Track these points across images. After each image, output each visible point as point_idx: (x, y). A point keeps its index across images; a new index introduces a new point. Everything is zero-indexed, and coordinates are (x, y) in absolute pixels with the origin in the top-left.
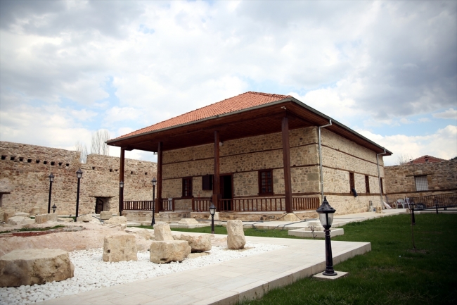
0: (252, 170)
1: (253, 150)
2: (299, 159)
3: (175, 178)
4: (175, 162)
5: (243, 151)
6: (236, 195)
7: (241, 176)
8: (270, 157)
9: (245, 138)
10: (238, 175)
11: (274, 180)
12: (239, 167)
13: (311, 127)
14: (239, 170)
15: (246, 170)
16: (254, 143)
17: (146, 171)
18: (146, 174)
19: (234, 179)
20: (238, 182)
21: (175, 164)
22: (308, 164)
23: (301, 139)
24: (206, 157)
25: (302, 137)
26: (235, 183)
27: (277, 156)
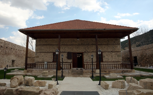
0: (93, 52)
1: (93, 44)
2: (113, 49)
3: (48, 52)
4: (48, 45)
5: (88, 44)
6: (85, 62)
7: (87, 54)
8: (101, 47)
9: (89, 39)
10: (86, 53)
11: (103, 56)
12: (87, 50)
13: (118, 38)
14: (86, 51)
15: (90, 51)
16: (94, 41)
17: (7, 46)
18: (7, 47)
19: (84, 55)
20: (86, 56)
21: (48, 46)
22: (117, 51)
23: (114, 42)
24: (68, 44)
25: (115, 41)
26: (84, 56)
27: (105, 47)
